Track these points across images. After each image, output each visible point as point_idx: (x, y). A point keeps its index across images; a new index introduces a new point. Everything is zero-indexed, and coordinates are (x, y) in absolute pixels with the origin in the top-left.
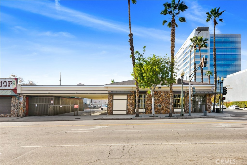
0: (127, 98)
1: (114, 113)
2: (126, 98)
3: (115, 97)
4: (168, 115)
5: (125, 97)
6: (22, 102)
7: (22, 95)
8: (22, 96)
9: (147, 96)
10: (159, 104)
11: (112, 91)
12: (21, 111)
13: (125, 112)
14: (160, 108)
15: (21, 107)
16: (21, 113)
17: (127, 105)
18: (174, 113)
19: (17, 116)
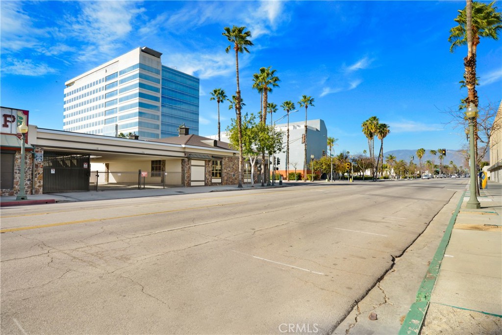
0: (206, 164)
1: (192, 185)
2: (204, 165)
3: (193, 162)
4: (261, 184)
5: (203, 163)
6: (40, 164)
7: (42, 149)
8: (41, 152)
9: (223, 163)
10: (233, 173)
11: (190, 154)
12: (40, 182)
13: (203, 183)
14: (234, 178)
15: (39, 173)
16: (39, 186)
17: (205, 174)
18: (244, 183)
19: (32, 194)
